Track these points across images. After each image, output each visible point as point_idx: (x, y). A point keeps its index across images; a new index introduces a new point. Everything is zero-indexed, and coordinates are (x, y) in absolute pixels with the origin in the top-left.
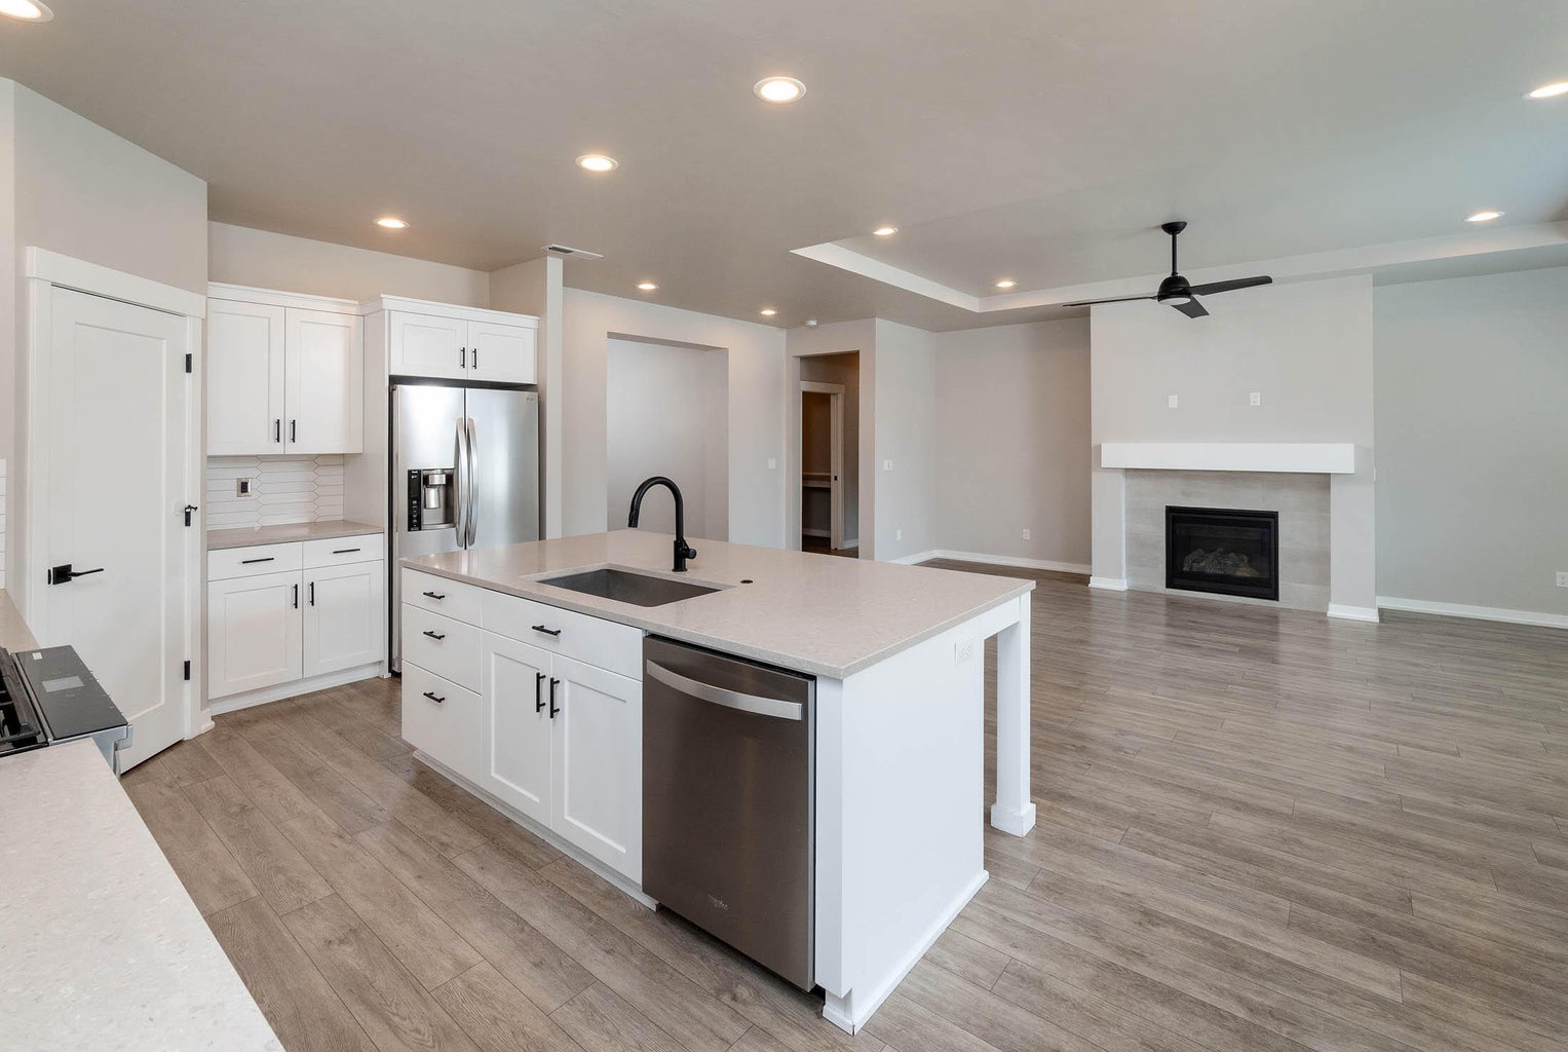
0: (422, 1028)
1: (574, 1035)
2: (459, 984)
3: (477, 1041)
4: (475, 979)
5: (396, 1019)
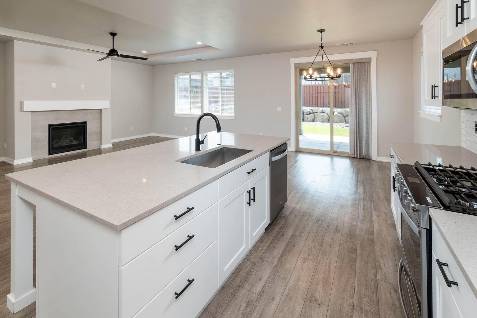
0: (325, 258)
1: (308, 233)
2: (310, 258)
3: (321, 247)
4: (306, 256)
5: (328, 265)
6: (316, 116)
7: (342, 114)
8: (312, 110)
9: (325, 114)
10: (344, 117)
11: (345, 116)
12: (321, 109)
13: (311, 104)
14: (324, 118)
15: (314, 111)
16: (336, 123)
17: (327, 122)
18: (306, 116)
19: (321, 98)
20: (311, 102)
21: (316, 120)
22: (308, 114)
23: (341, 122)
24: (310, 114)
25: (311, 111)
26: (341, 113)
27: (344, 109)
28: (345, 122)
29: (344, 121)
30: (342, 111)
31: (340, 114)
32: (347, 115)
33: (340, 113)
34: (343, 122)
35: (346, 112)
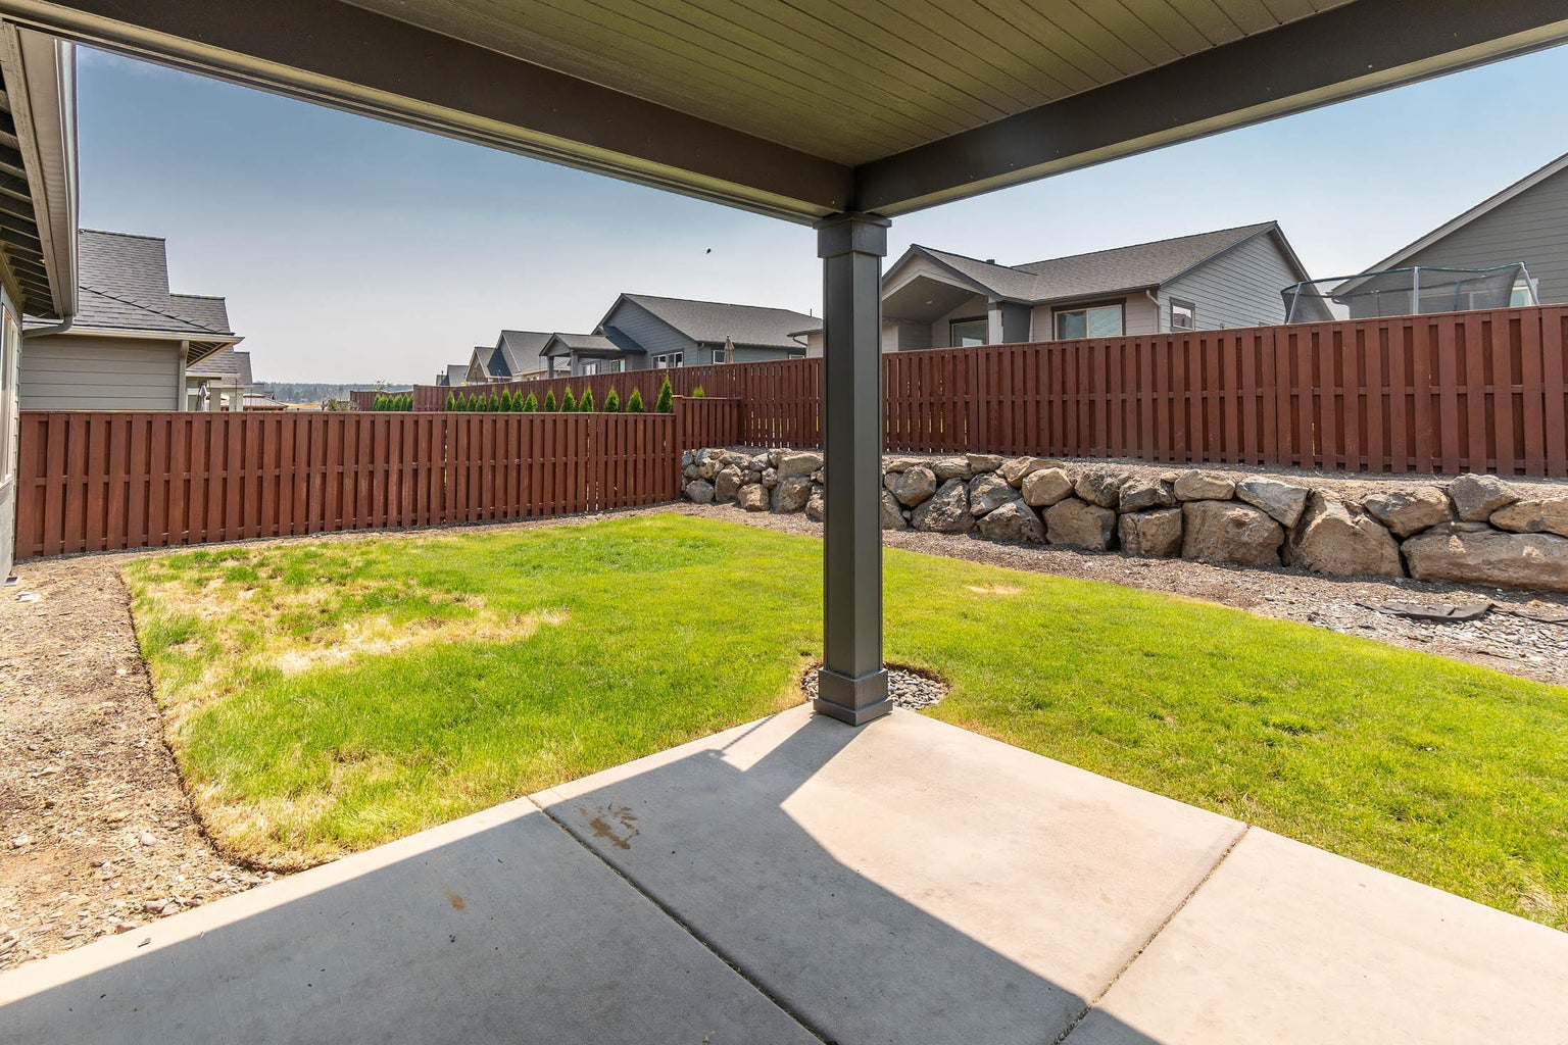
6: (1195, 523)
7: (1382, 523)
8: (1169, 484)
9: (1252, 514)
10: (1399, 539)
11: (1399, 529)
12: (1229, 477)
13: (1180, 445)
14: (1245, 538)
15: (1180, 492)
16: (1333, 577)
17: (1263, 568)
18: (1129, 519)
19: (1240, 412)
20: (1180, 433)
21: (1190, 550)
22: (1143, 510)
23: (1368, 573)
24: (1158, 507)
25: (1162, 492)
26: (1371, 508)
27: (1394, 485)
28: (1407, 572)
29: (1397, 567)
30: (1381, 498)
31: (1363, 518)
32: (1417, 525)
33: (1366, 510)
34: (1388, 578)
35: (1407, 504)
